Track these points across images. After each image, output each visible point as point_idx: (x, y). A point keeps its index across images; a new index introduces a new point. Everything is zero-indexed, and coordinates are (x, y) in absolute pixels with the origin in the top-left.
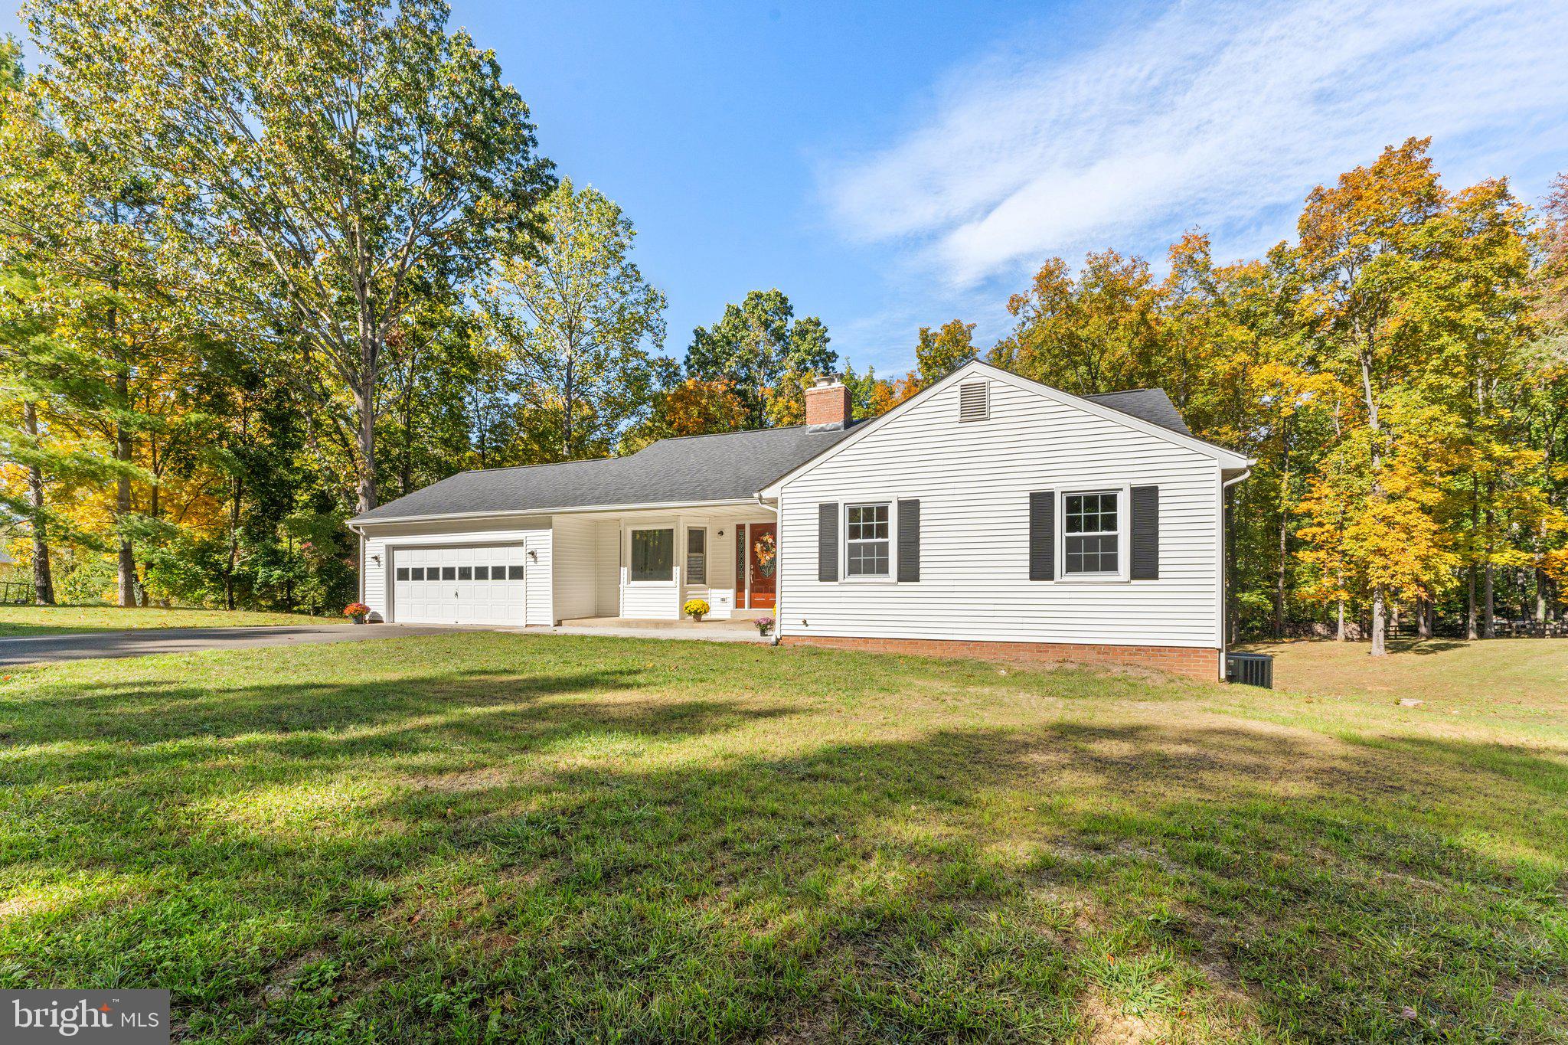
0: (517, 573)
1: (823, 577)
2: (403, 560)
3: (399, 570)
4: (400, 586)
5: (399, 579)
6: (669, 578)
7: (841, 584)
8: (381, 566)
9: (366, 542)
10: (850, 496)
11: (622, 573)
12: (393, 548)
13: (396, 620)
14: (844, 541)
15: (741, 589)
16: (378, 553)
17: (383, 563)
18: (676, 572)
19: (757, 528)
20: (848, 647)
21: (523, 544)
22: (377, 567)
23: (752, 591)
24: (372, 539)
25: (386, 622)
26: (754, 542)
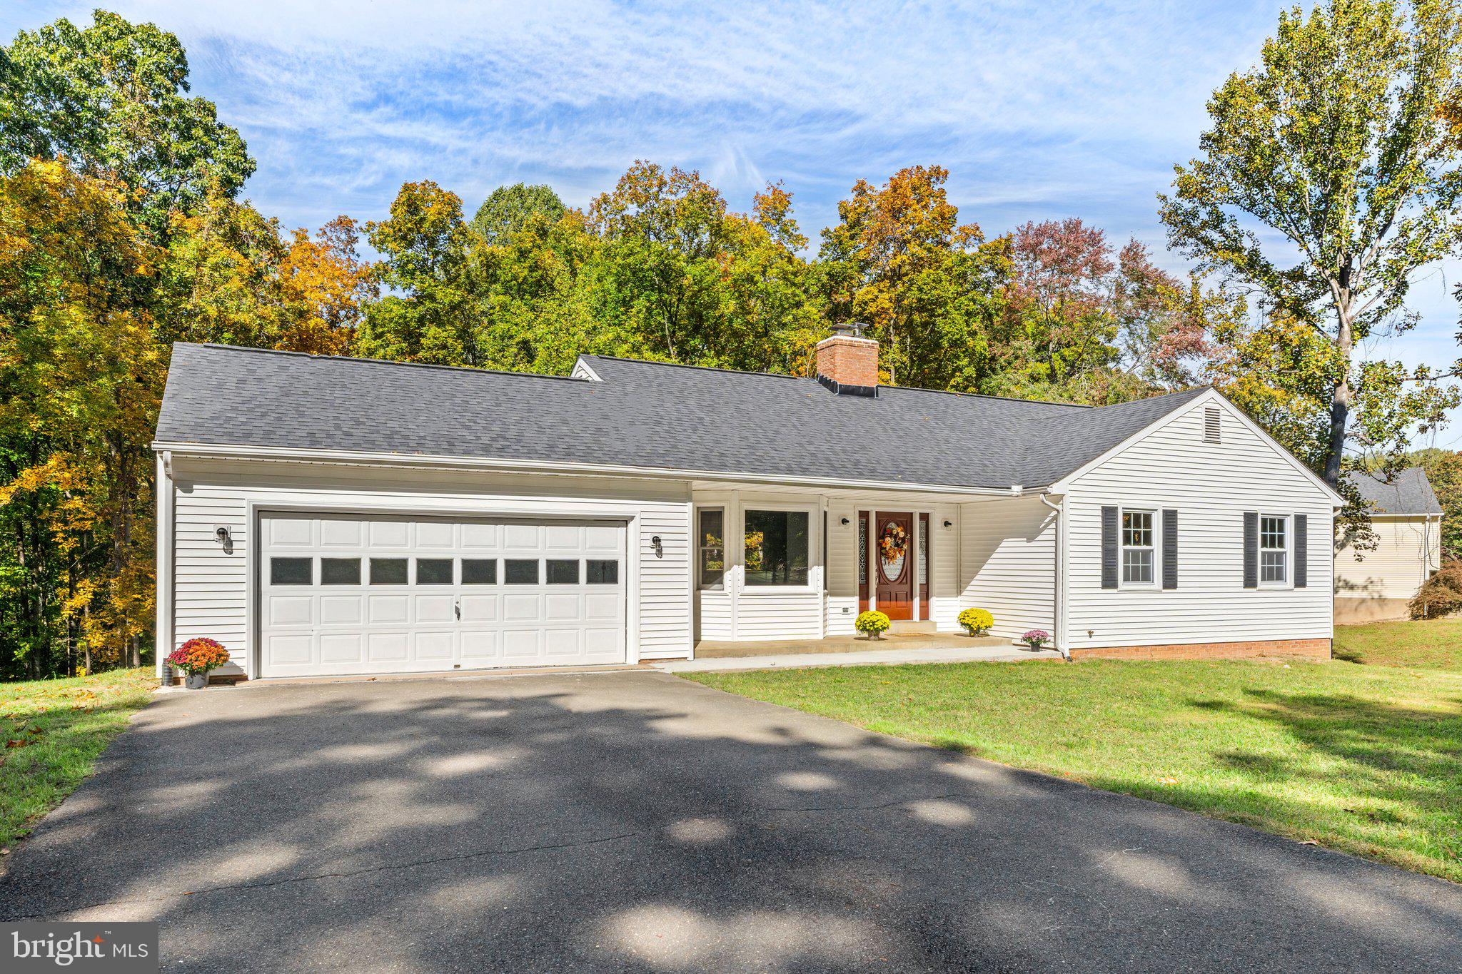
0: (604, 572)
1: (1105, 586)
3: (275, 562)
4: (278, 597)
5: (276, 580)
6: (803, 581)
7: (1120, 592)
8: (235, 553)
9: (179, 493)
10: (1126, 502)
11: (735, 575)
12: (261, 513)
13: (264, 673)
14: (1121, 547)
15: (864, 595)
16: (223, 521)
17: (244, 545)
18: (815, 574)
19: (884, 518)
20: (1124, 657)
21: (624, 522)
22: (222, 554)
23: (879, 599)
24: (199, 490)
25: (250, 677)
26: (882, 535)
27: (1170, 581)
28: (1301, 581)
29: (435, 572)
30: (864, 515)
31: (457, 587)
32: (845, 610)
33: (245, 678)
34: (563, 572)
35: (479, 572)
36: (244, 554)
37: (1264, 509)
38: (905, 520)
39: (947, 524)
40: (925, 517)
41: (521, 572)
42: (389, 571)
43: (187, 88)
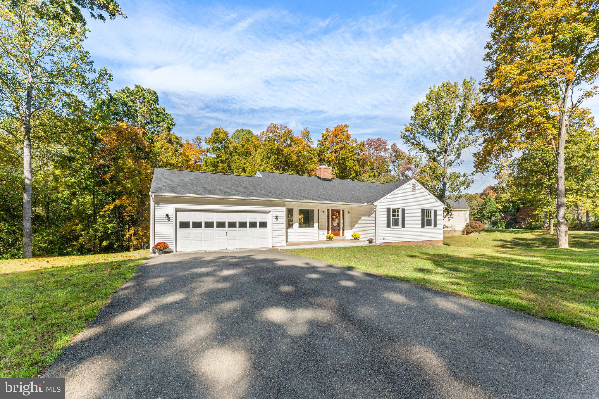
0: (263, 225)
1: (387, 227)
2: (183, 217)
3: (181, 223)
4: (182, 232)
5: (181, 227)
6: (313, 226)
7: (391, 229)
8: (170, 220)
9: (156, 205)
10: (393, 206)
11: (296, 225)
12: (177, 210)
13: (178, 250)
14: (391, 218)
15: (328, 230)
16: (167, 213)
17: (172, 218)
18: (316, 225)
19: (333, 211)
20: (392, 245)
21: (268, 212)
22: (167, 220)
23: (332, 231)
24: (161, 205)
25: (174, 251)
26: (332, 215)
27: (403, 226)
28: (435, 226)
29: (221, 225)
30: (328, 210)
31: (227, 229)
32: (324, 234)
33: (173, 252)
34: (253, 225)
35: (232, 225)
36: (172, 221)
37: (426, 208)
38: (338, 211)
39: (349, 212)
40: (343, 211)
41: (243, 225)
42: (209, 225)
43: (158, 104)
